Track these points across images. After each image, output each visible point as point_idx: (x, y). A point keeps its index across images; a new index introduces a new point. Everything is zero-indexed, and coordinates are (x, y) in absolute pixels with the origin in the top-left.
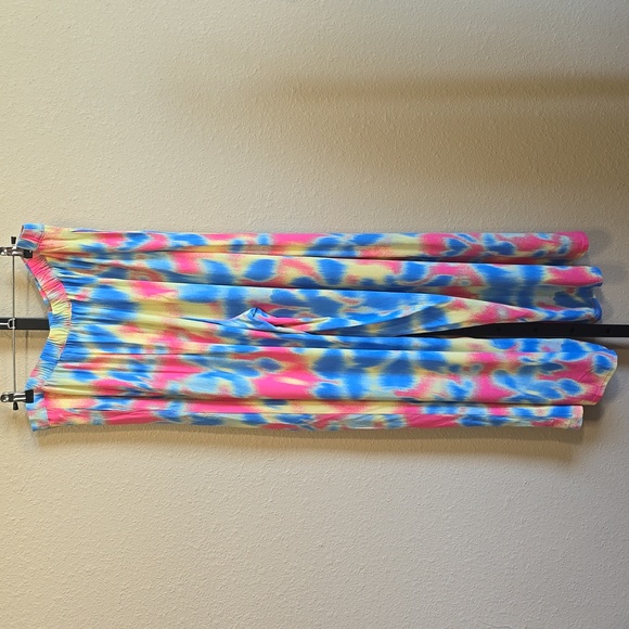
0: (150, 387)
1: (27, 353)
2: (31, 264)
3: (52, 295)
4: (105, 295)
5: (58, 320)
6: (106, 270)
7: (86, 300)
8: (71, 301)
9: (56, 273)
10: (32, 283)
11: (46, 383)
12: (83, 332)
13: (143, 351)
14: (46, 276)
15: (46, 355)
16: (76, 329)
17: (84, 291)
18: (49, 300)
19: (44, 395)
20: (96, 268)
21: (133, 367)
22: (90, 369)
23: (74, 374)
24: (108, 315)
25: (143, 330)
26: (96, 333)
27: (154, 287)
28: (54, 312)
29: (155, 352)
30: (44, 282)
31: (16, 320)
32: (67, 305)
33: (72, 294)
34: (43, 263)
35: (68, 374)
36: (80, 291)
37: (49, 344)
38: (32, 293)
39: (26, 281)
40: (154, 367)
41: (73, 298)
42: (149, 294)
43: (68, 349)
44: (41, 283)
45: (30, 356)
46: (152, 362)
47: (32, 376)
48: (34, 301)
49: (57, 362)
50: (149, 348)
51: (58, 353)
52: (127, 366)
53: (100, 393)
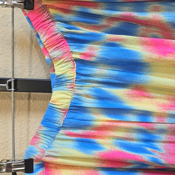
0: (163, 161)
1: (29, 116)
2: (32, 17)
3: (55, 53)
4: (114, 55)
5: (61, 81)
6: (115, 25)
7: (93, 59)
8: (76, 60)
9: (59, 28)
10: (35, 42)
11: (47, 153)
12: (87, 96)
13: (154, 120)
14: (48, 31)
15: (48, 122)
16: (80, 92)
17: (90, 49)
18: (52, 60)
19: (45, 165)
20: (103, 22)
21: (141, 136)
22: (95, 137)
23: (76, 143)
24: (116, 77)
25: (153, 94)
26: (102, 97)
27: (168, 46)
28: (57, 73)
29: (167, 120)
30: (46, 37)
31: (16, 81)
32: (70, 64)
33: (77, 52)
34: (45, 16)
35: (71, 143)
36: (86, 49)
37: (51, 108)
38: (35, 53)
39: (28, 41)
40: (164, 137)
41: (78, 57)
42: (164, 53)
43: (72, 115)
44: (43, 39)
45: (32, 119)
46: (162, 131)
47: (32, 143)
48: (36, 62)
49: (59, 129)
50: (160, 116)
51: (60, 119)
52: (134, 135)
53: (104, 165)
